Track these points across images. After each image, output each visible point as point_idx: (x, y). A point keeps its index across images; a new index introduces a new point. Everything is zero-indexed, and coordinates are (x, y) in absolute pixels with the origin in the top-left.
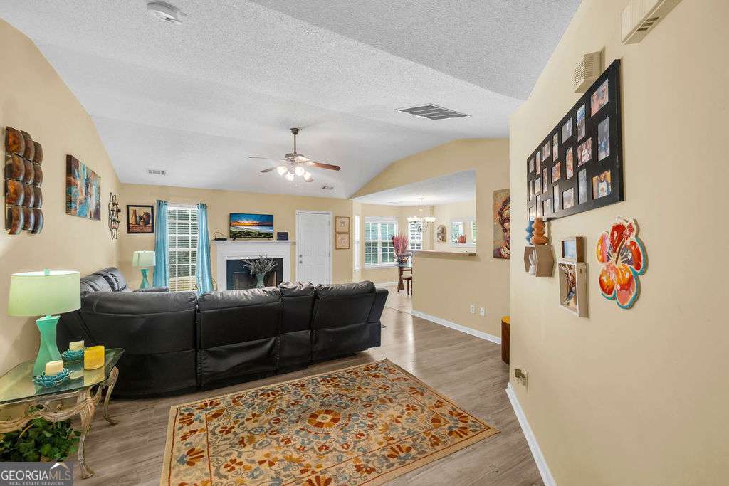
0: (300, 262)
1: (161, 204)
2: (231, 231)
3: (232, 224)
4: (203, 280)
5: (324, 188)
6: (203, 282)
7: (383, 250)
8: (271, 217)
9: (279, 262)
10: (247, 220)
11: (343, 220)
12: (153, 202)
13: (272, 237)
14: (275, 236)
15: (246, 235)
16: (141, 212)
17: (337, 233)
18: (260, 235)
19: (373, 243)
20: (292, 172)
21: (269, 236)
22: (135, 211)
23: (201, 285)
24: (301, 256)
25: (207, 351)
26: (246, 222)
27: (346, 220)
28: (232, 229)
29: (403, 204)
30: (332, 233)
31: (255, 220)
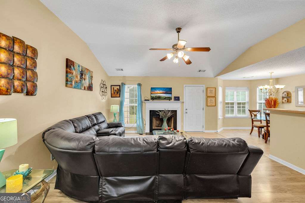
0: (186, 113)
1: (123, 84)
2: (151, 96)
3: (152, 93)
4: (139, 119)
5: (200, 71)
6: (139, 120)
7: (238, 107)
8: (171, 89)
9: (175, 112)
10: (159, 91)
11: (211, 89)
12: (120, 84)
13: (171, 99)
14: (173, 98)
15: (159, 98)
16: (116, 88)
17: (208, 97)
18: (165, 98)
19: (231, 103)
20: (177, 57)
21: (170, 99)
22: (114, 88)
23: (138, 122)
24: (186, 109)
25: (106, 179)
26: (158, 92)
27: (214, 90)
28: (152, 95)
29: (253, 79)
30: (205, 97)
31: (163, 90)
